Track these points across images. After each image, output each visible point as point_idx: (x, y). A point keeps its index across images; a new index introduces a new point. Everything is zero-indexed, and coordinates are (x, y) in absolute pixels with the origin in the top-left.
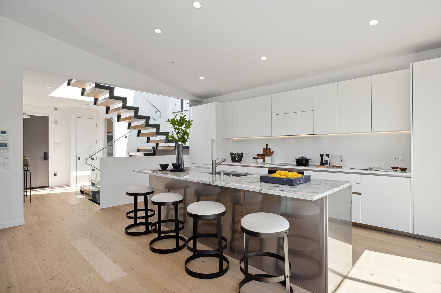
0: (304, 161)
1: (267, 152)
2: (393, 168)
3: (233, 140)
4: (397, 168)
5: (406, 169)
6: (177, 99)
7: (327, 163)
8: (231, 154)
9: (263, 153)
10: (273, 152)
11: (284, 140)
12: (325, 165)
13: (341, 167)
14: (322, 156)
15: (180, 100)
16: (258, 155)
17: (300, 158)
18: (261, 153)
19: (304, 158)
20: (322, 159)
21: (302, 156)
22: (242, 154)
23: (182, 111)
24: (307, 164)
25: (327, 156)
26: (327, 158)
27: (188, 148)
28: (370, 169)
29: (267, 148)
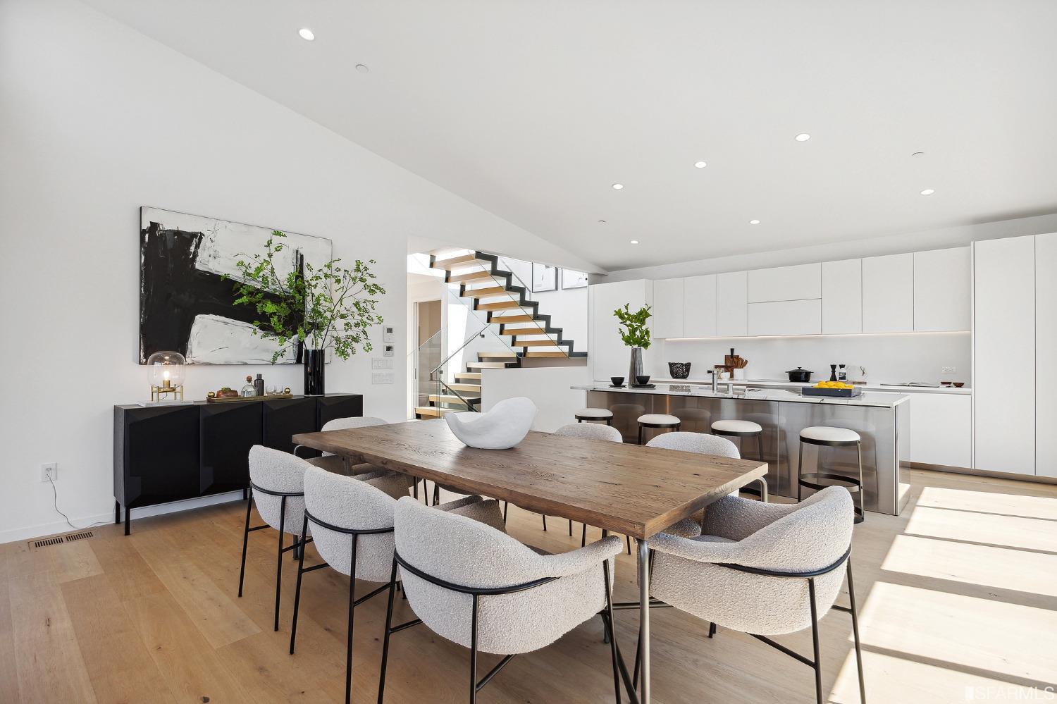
0: (803, 376)
1: (733, 362)
2: (943, 383)
3: (666, 341)
4: (950, 383)
5: (963, 384)
6: (547, 267)
7: (844, 378)
8: (670, 364)
9: (725, 363)
10: (746, 361)
11: (764, 342)
13: (865, 383)
14: (833, 367)
15: (552, 270)
16: (717, 366)
17: (797, 370)
18: (722, 363)
19: (803, 370)
20: (833, 372)
21: (800, 368)
22: (689, 364)
23: (557, 289)
24: (807, 380)
25: (842, 366)
26: (843, 370)
27: (585, 355)
28: (913, 385)
29: (732, 356)
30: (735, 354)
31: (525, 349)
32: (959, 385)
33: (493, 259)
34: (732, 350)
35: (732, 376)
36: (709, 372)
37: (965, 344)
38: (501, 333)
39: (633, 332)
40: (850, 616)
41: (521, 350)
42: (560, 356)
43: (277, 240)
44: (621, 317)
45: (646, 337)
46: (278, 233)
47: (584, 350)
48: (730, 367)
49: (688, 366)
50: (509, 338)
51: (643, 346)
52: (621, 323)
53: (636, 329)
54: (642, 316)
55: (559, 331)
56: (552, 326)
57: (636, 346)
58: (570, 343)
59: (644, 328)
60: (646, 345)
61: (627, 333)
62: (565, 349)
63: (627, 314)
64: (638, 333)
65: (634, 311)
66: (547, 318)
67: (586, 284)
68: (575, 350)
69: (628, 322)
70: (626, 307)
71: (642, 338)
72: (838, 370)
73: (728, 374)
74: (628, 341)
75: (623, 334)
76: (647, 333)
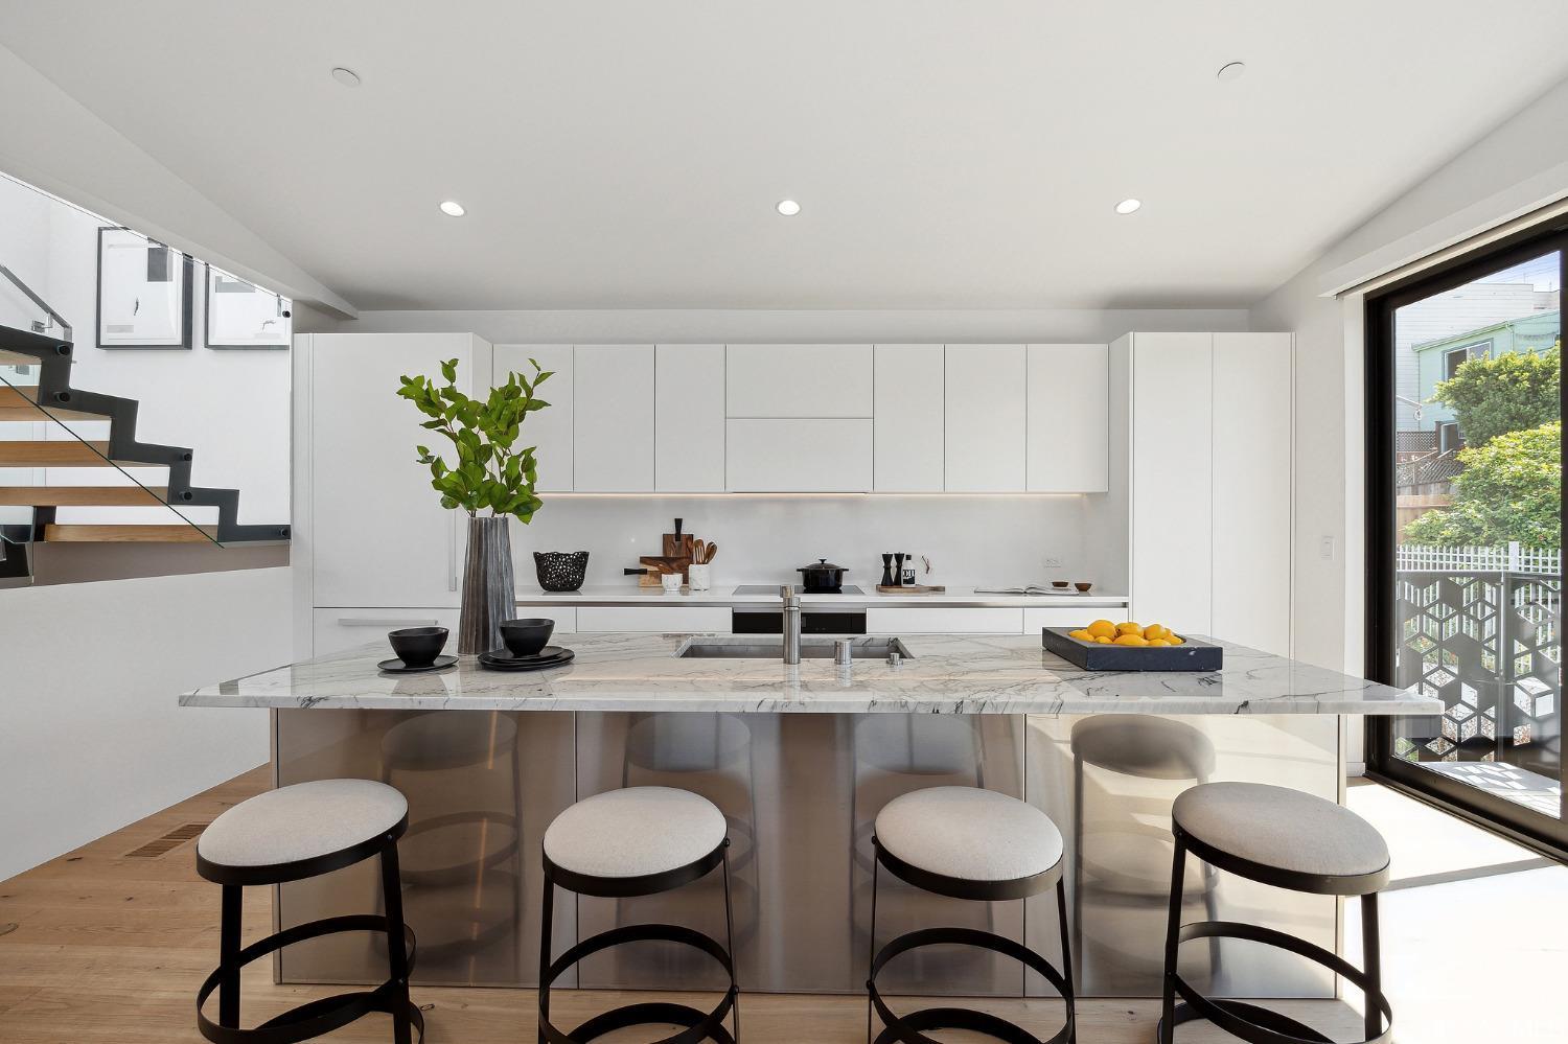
0: (832, 576)
1: (682, 551)
2: (1054, 585)
4: (1065, 585)
5: (1090, 587)
7: (911, 580)
8: (539, 558)
9: (665, 551)
10: (715, 548)
11: (742, 506)
12: (903, 585)
13: (944, 589)
14: (887, 558)
16: (644, 560)
17: (816, 566)
18: (656, 550)
19: (828, 566)
20: (887, 568)
21: (823, 561)
23: (187, 343)
27: (283, 533)
28: (1033, 591)
29: (678, 535)
30: (685, 531)
31: (44, 513)
32: (1083, 588)
34: (678, 523)
35: (686, 580)
36: (628, 572)
39: (475, 456)
42: (186, 539)
44: (428, 402)
45: (524, 482)
47: (280, 518)
48: (674, 560)
49: (581, 560)
51: (517, 511)
52: (428, 425)
53: (487, 452)
55: (179, 460)
56: (141, 440)
57: (485, 512)
58: (226, 500)
59: (516, 447)
60: (525, 507)
61: (452, 463)
62: (208, 516)
63: (450, 393)
64: (492, 467)
65: (475, 388)
67: (282, 331)
68: (244, 518)
69: (457, 425)
70: (447, 372)
71: (514, 482)
73: (678, 577)
74: (457, 492)
75: (437, 466)
76: (529, 465)
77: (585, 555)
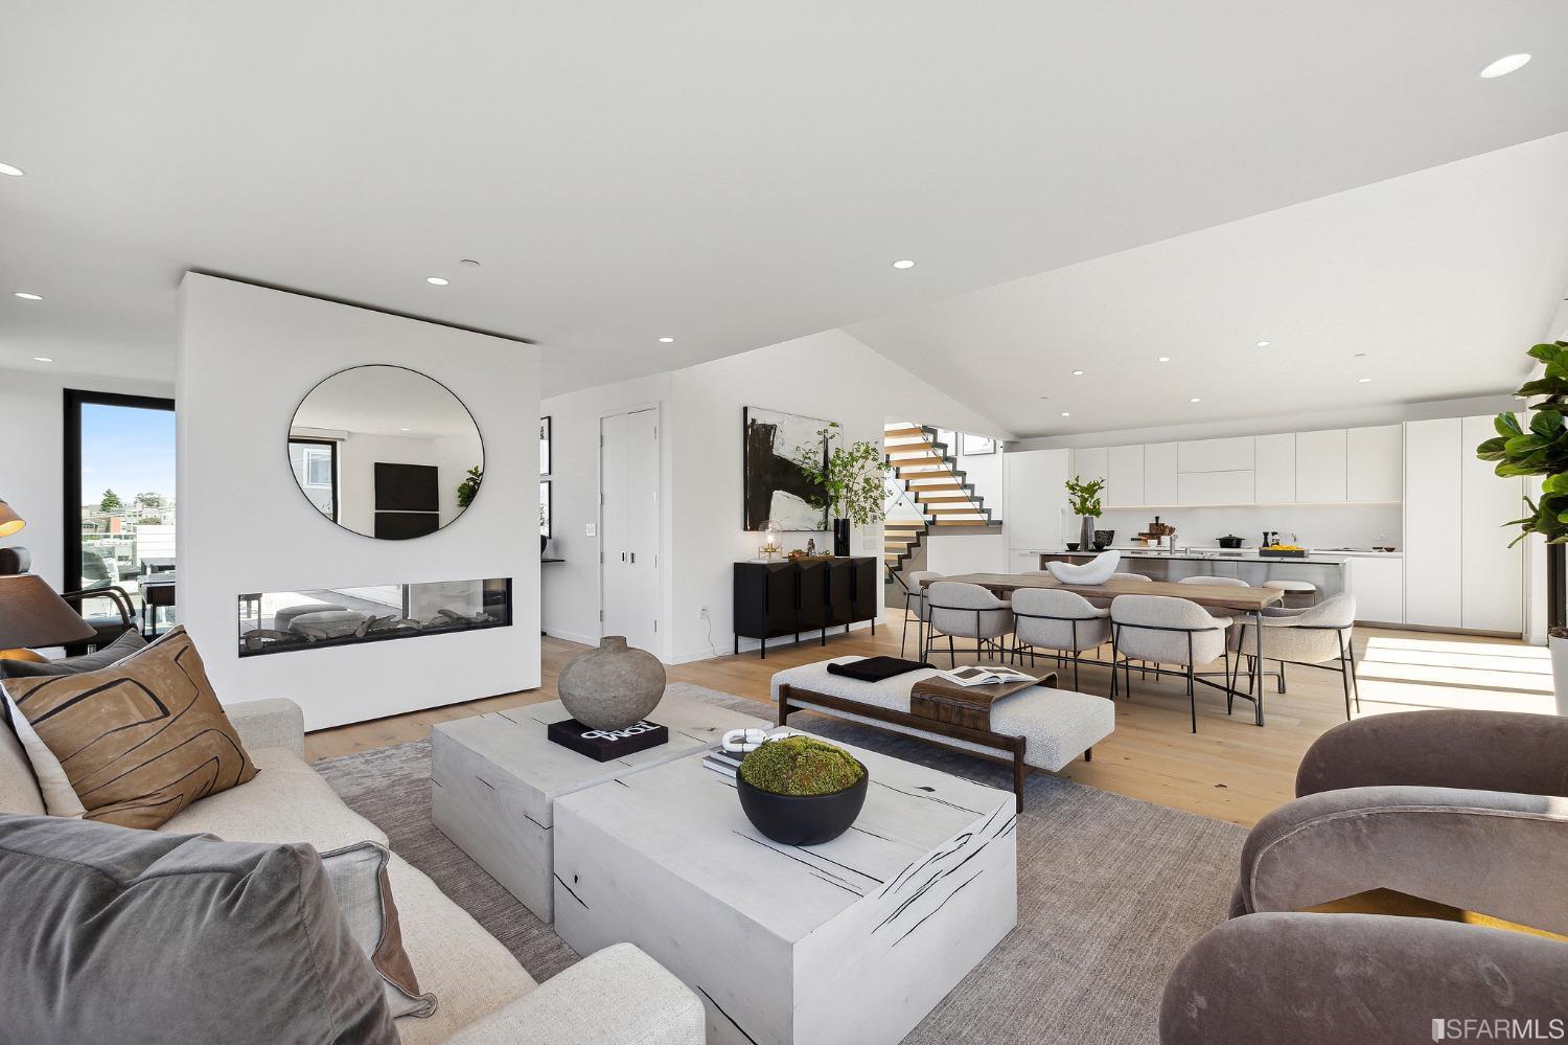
0: (1235, 542)
1: (1158, 530)
2: (1375, 548)
4: (1381, 548)
5: (1394, 549)
7: (1280, 542)
8: (1095, 532)
9: (1150, 530)
10: (1173, 528)
14: (1266, 534)
16: (1140, 534)
18: (1147, 530)
19: (1234, 538)
20: (1266, 538)
21: (1232, 534)
24: (1238, 546)
25: (1274, 534)
26: (1276, 537)
27: (1001, 523)
28: (1347, 550)
29: (1157, 524)
30: (1160, 522)
31: (934, 516)
32: (1391, 550)
33: (934, 432)
34: (1157, 518)
35: (1159, 543)
36: (1132, 539)
37: (1397, 512)
38: (916, 501)
39: (1084, 501)
40: (1342, 673)
41: (929, 517)
42: (972, 524)
43: (832, 430)
44: (1072, 488)
45: (1097, 507)
46: (833, 425)
47: (1004, 518)
48: (1156, 534)
49: (1111, 533)
50: (921, 506)
51: (1094, 514)
52: (1072, 494)
53: (1086, 500)
54: (1092, 489)
55: (981, 499)
56: (976, 495)
57: (1087, 515)
58: (989, 512)
59: (1095, 499)
60: (1098, 514)
61: (1078, 503)
62: (985, 517)
63: (1077, 485)
64: (1089, 504)
65: (1083, 484)
66: (971, 487)
68: (993, 518)
69: (1080, 494)
70: (1077, 480)
71: (1095, 507)
72: (1270, 537)
73: (1155, 541)
74: (1082, 510)
75: (1074, 504)
76: (1099, 503)
77: (1113, 531)
